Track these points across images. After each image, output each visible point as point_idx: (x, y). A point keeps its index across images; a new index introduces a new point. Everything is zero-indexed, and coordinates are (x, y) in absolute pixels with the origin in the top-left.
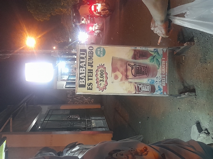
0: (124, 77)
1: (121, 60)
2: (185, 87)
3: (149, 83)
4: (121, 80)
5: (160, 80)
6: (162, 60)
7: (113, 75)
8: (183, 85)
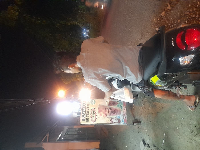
0: (105, 115)
1: (103, 106)
2: (135, 120)
3: (117, 118)
4: (103, 116)
5: (123, 116)
6: (123, 106)
7: (99, 113)
8: (134, 118)
